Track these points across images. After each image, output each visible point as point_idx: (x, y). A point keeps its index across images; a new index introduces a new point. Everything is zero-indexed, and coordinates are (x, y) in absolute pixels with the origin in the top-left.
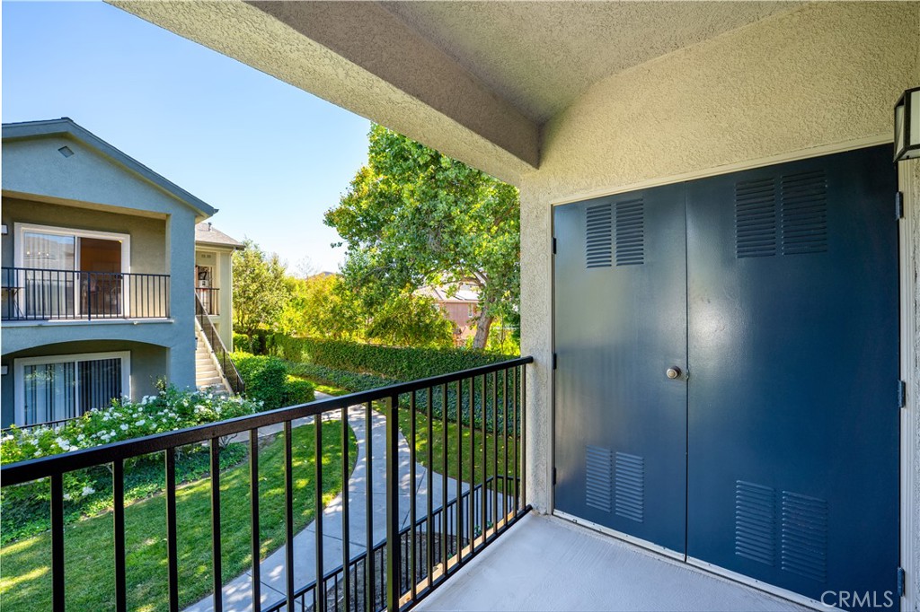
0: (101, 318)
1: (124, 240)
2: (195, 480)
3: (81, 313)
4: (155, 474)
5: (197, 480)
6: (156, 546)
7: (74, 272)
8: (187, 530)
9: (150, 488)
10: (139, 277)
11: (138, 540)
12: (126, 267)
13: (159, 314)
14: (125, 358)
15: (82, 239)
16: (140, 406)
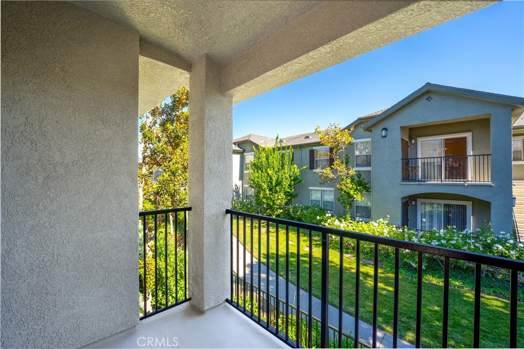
0: (455, 181)
1: (469, 136)
2: (489, 294)
3: (445, 179)
4: (465, 278)
5: (491, 295)
6: (437, 312)
7: (441, 158)
8: (459, 316)
9: (457, 283)
10: (477, 157)
11: (432, 302)
12: (470, 152)
13: (486, 180)
14: (469, 205)
15: (446, 140)
16: (461, 234)
